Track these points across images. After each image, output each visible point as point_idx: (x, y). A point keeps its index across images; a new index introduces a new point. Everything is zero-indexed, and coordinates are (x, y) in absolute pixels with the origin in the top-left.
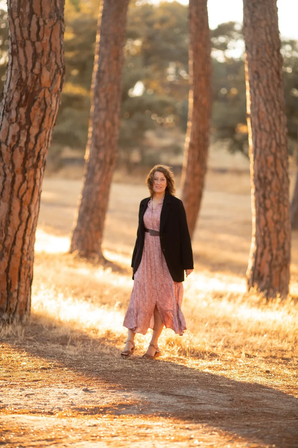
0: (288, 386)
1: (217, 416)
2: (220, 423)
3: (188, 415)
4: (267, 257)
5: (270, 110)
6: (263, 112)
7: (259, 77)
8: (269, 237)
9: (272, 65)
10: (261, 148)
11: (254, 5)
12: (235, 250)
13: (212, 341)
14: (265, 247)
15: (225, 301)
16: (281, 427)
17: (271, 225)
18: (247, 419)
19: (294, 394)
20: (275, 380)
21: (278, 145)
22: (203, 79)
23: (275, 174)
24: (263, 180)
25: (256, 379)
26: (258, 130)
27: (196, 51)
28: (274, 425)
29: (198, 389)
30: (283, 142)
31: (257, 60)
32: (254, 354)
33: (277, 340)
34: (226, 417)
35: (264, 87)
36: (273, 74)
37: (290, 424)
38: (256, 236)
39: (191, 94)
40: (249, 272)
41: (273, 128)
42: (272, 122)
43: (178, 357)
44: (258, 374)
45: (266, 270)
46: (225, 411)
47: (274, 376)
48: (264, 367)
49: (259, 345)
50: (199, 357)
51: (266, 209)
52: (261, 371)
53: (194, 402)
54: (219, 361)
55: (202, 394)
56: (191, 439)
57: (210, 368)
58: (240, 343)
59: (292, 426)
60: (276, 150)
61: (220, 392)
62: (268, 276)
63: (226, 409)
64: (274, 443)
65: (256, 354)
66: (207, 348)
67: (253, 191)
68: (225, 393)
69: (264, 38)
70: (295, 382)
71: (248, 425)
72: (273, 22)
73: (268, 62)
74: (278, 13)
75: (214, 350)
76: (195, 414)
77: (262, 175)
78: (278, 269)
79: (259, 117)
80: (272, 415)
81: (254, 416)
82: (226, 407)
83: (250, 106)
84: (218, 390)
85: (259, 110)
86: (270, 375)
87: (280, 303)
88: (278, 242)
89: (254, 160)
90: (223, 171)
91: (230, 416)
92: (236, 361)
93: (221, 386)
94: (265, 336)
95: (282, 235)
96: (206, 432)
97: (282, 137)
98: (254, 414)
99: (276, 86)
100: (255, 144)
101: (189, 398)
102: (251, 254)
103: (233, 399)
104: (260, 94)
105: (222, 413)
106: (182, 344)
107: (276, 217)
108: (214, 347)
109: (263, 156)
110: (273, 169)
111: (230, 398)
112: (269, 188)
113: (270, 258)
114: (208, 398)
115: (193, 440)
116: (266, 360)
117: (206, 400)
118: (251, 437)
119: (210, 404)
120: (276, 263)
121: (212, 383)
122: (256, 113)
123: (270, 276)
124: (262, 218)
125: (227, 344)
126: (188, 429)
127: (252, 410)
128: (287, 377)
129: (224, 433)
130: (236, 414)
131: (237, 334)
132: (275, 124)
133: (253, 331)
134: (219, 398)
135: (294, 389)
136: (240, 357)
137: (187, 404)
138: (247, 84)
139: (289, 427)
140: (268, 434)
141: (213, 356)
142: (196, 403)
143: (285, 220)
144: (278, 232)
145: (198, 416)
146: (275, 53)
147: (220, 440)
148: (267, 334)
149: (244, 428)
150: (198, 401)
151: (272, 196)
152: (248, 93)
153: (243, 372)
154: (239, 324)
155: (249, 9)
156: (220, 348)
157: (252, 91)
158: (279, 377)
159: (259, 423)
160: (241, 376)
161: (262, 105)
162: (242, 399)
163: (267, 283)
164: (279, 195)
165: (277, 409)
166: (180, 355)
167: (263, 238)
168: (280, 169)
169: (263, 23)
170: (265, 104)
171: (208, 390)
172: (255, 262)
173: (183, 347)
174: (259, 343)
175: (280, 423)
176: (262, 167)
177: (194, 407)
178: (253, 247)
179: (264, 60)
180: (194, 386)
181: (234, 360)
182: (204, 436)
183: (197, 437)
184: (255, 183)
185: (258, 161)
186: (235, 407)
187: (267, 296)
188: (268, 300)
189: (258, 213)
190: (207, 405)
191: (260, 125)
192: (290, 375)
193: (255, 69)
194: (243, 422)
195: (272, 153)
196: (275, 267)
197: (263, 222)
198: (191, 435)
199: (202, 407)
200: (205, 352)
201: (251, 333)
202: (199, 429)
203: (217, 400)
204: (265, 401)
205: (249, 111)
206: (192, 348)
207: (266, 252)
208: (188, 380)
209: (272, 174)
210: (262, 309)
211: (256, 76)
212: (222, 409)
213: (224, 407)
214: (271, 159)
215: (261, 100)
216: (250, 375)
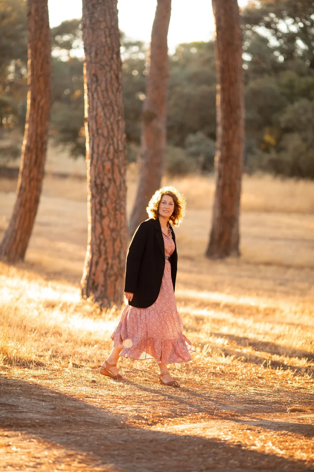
0: (113, 396)
1: (38, 424)
2: (39, 431)
3: (9, 423)
4: (102, 266)
5: (108, 115)
6: (101, 117)
7: (97, 80)
8: (104, 245)
9: (111, 68)
10: (98, 154)
11: (93, 6)
12: (72, 259)
13: (40, 350)
14: (100, 256)
15: (57, 311)
16: (101, 435)
17: (107, 232)
18: (67, 427)
19: (119, 404)
20: (100, 390)
21: (116, 151)
22: (41, 79)
23: (112, 180)
24: (99, 187)
25: (81, 388)
26: (96, 135)
27: (35, 50)
28: (94, 433)
29: (20, 398)
30: (121, 148)
31: (96, 63)
32: (82, 364)
33: (107, 351)
34: (47, 425)
35: (102, 91)
36: (111, 78)
37: (110, 432)
38: (92, 244)
39: (29, 95)
40: (83, 281)
41: (111, 134)
42: (110, 127)
43: (3, 366)
44: (84, 384)
45: (100, 279)
46: (47, 419)
47: (99, 385)
48: (90, 376)
49: (88, 355)
50: (25, 366)
51: (102, 217)
52: (87, 381)
53: (16, 410)
54: (45, 371)
55: (24, 403)
56: (9, 445)
57: (34, 377)
58: (68, 353)
59: (112, 434)
60: (114, 156)
61: (43, 401)
62: (103, 286)
63: (48, 417)
64: (92, 450)
65: (83, 364)
66: (34, 357)
67: (89, 197)
68: (48, 402)
69: (104, 40)
70: (121, 392)
71: (68, 433)
72: (113, 24)
73: (107, 65)
74: (119, 15)
75: (41, 360)
76: (15, 422)
77: (98, 182)
78: (113, 278)
79: (96, 122)
80: (94, 424)
81: (75, 425)
82: (48, 415)
83: (88, 109)
84: (41, 398)
85: (97, 114)
86: (96, 384)
87: (113, 314)
88: (114, 251)
89: (91, 166)
90: (63, 176)
91: (51, 425)
92: (63, 370)
93: (44, 395)
94: (95, 346)
95: (118, 243)
96: (25, 439)
97: (120, 143)
98: (75, 423)
99: (115, 90)
100: (92, 149)
101: (11, 406)
102: (86, 263)
103: (55, 408)
104: (99, 99)
105: (43, 421)
106: (8, 353)
107: (112, 225)
108: (41, 356)
109: (99, 162)
110: (110, 176)
111: (53, 407)
112: (105, 195)
113: (105, 266)
114: (30, 406)
115: (11, 447)
116: (93, 370)
117: (28, 409)
118: (70, 444)
119: (32, 412)
120: (112, 272)
121: (35, 392)
122: (94, 117)
123: (105, 286)
124: (98, 226)
125: (55, 354)
126: (7, 436)
127: (74, 419)
128: (113, 387)
129: (42, 441)
130: (57, 423)
131: (67, 344)
132: (113, 130)
133: (84, 340)
134: (41, 406)
135: (119, 398)
136: (67, 367)
137: (9, 412)
138: (86, 87)
139: (109, 435)
140: (88, 441)
141: (39, 365)
142: (17, 411)
143: (121, 228)
144: (114, 240)
145: (18, 424)
146: (115, 56)
147: (38, 447)
148: (98, 344)
149: (64, 436)
150: (20, 409)
151: (108, 203)
152: (86, 97)
153: (69, 381)
154: (70, 334)
155: (88, 10)
156: (47, 358)
157: (90, 94)
158: (105, 387)
159: (80, 432)
160: (65, 385)
161: (100, 109)
162: (64, 407)
163: (101, 292)
164: (115, 202)
165: (99, 418)
166: (5, 364)
167: (99, 246)
168: (117, 176)
169: (103, 25)
170: (103, 109)
171: (31, 399)
172: (90, 271)
173: (9, 356)
174: (89, 353)
175: (100, 432)
176: (99, 174)
177: (15, 415)
178: (88, 255)
179: (103, 63)
180: (16, 395)
181: (61, 370)
182: (23, 443)
183: (15, 444)
184: (91, 190)
185: (95, 167)
186: (56, 415)
187: (101, 306)
188: (101, 310)
189: (94, 221)
190: (29, 414)
191: (97, 130)
192: (116, 385)
193: (93, 72)
194: (64, 430)
195: (109, 159)
196: (110, 276)
197: (99, 230)
198: (9, 442)
199: (24, 415)
200: (32, 362)
201: (81, 343)
202: (18, 436)
203: (39, 409)
204: (88, 410)
205: (86, 115)
206: (18, 357)
207: (101, 260)
208: (11, 388)
209: (109, 180)
210: (95, 319)
211: (94, 79)
212: (44, 417)
213: (46, 416)
214: (108, 165)
215: (99, 104)
216: (75, 385)
